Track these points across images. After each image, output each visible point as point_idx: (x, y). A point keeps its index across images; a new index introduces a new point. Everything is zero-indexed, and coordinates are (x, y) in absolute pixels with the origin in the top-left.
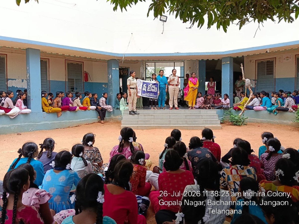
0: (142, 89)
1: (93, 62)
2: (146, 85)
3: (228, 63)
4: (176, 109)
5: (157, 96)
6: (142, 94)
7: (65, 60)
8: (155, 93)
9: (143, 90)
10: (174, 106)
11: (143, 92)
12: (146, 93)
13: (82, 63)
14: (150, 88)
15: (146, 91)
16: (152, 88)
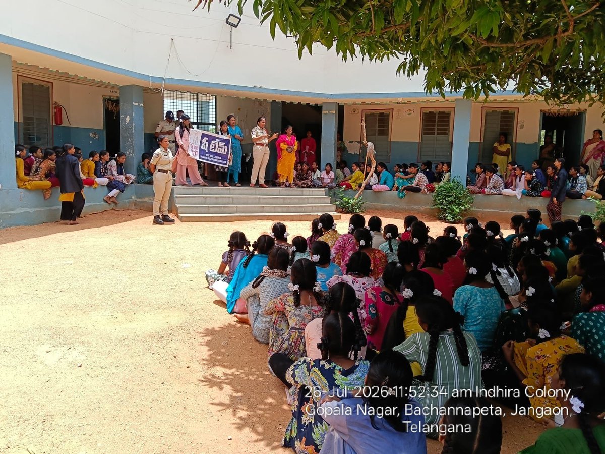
0: (200, 148)
1: (71, 84)
2: (207, 139)
3: (332, 113)
4: (261, 186)
5: (227, 162)
6: (201, 156)
7: (18, 75)
8: (224, 157)
9: (202, 148)
10: (257, 180)
11: (202, 152)
12: (207, 155)
13: (50, 85)
14: (215, 146)
15: (207, 151)
16: (219, 147)
